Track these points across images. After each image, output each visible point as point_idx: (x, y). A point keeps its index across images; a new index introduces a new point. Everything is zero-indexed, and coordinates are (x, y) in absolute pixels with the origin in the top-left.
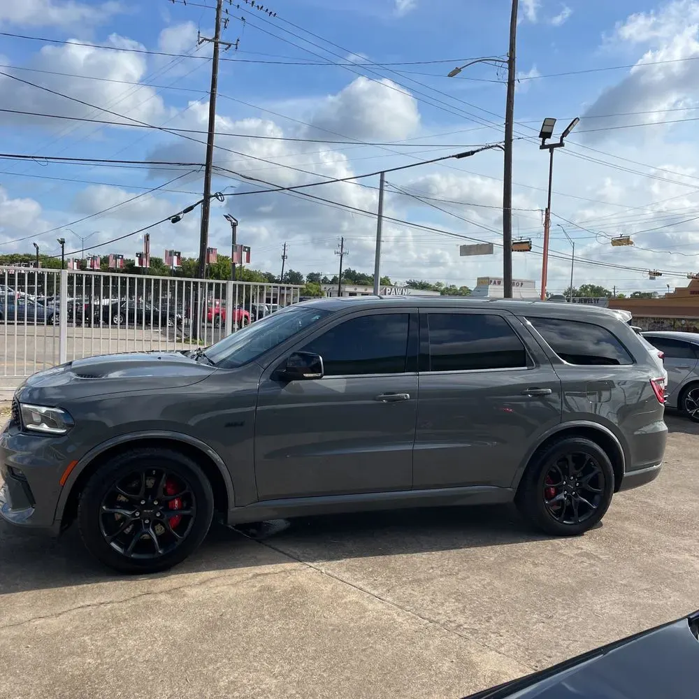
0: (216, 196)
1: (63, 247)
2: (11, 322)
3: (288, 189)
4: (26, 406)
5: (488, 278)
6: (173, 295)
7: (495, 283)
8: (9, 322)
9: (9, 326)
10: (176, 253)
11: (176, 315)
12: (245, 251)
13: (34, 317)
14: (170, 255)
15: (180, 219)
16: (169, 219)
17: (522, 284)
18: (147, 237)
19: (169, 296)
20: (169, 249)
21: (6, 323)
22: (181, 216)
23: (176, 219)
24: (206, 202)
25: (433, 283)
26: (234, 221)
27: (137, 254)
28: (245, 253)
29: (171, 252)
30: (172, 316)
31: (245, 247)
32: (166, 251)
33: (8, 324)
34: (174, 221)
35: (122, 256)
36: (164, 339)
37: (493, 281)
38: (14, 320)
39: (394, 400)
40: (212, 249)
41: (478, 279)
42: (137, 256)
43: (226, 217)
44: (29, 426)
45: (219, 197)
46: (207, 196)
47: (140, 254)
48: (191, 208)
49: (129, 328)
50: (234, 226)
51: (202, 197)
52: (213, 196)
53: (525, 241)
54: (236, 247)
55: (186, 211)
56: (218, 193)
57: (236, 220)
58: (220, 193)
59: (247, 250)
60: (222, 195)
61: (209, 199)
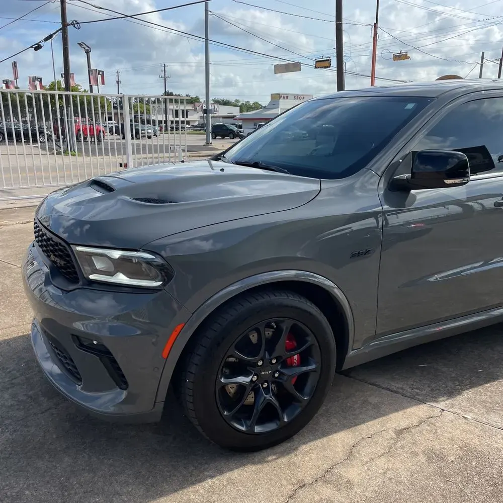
0: (73, 24)
3: (131, 16)
4: (79, 248)
5: (279, 94)
6: (33, 117)
7: (284, 97)
10: (38, 78)
11: (46, 132)
12: (99, 74)
14: (33, 81)
15: (41, 47)
16: (31, 47)
17: (303, 98)
18: (15, 65)
19: (29, 118)
20: (32, 76)
22: (42, 44)
23: (38, 47)
24: (64, 30)
25: (232, 100)
26: (87, 48)
27: (4, 81)
29: (33, 78)
30: (41, 133)
31: (100, 71)
32: (30, 78)
34: (36, 49)
36: (43, 152)
37: (283, 96)
41: (272, 95)
42: (4, 83)
43: (80, 45)
44: (92, 277)
45: (76, 25)
46: (65, 24)
47: (6, 81)
48: (50, 37)
49: (9, 145)
50: (88, 52)
51: (61, 26)
52: (69, 25)
53: (325, 59)
54: (92, 71)
55: (46, 39)
56: (74, 22)
57: (89, 47)
58: (76, 21)
59: (101, 73)
60: (79, 23)
61: (66, 27)
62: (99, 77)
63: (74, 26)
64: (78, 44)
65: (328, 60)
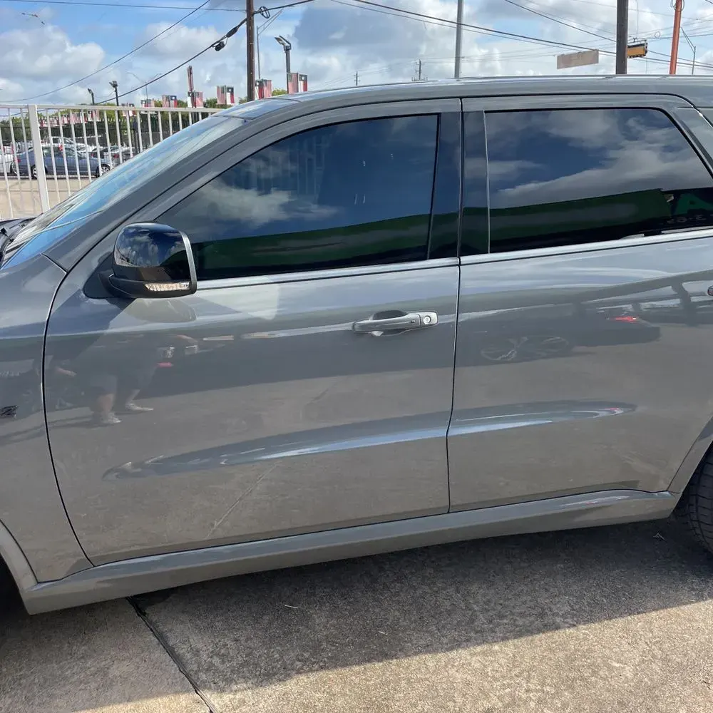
0: (260, 12)
1: (116, 91)
2: (62, 176)
8: (59, 176)
9: (61, 181)
10: (228, 88)
12: (301, 80)
13: (87, 170)
14: (223, 92)
15: (224, 46)
16: (213, 46)
18: (190, 70)
20: (221, 85)
21: (56, 179)
22: (224, 41)
23: (219, 46)
24: (249, 21)
26: (287, 44)
27: (187, 93)
28: (302, 82)
29: (223, 88)
31: (301, 76)
32: (218, 88)
33: (58, 179)
34: (218, 48)
35: (175, 97)
38: (65, 174)
39: (398, 330)
40: (266, 81)
42: (189, 96)
43: (278, 39)
46: (251, 13)
48: (235, 30)
50: (287, 50)
51: (245, 16)
52: (257, 13)
53: (639, 43)
54: (291, 76)
55: (230, 34)
56: (262, 8)
57: (289, 43)
58: (264, 7)
59: (303, 78)
60: (267, 10)
61: (253, 15)
62: (301, 84)
63: (263, 14)
64: (276, 38)
65: (643, 45)
